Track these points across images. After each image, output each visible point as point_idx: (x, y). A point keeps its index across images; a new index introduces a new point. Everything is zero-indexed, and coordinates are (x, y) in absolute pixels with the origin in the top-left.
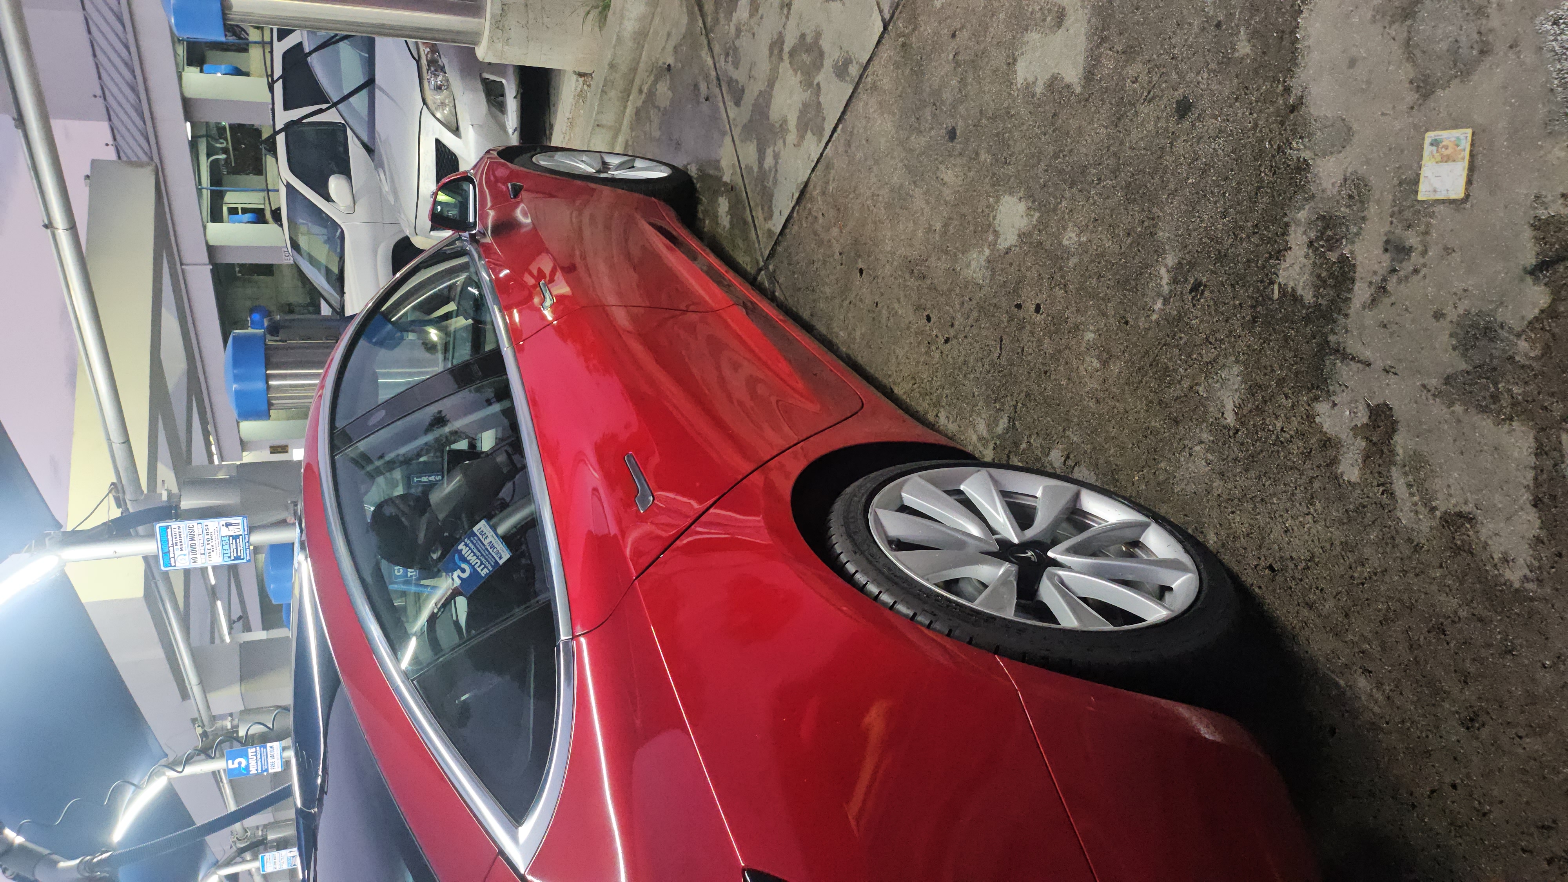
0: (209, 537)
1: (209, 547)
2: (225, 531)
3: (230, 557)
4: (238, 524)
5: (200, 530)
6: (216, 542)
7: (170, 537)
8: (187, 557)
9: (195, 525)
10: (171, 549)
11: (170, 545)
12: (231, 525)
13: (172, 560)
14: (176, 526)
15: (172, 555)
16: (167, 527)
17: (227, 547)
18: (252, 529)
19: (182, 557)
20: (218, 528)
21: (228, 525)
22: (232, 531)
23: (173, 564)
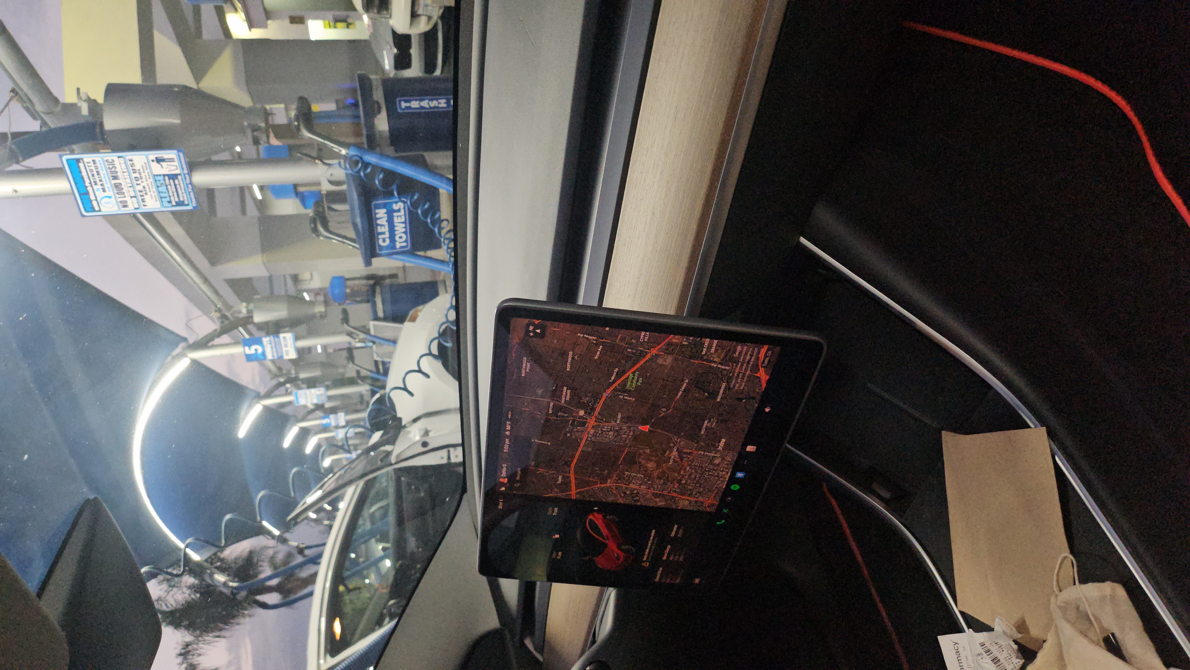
0: (137, 175)
1: (140, 188)
2: (157, 169)
3: (170, 202)
4: (172, 160)
5: (123, 166)
6: (147, 182)
7: (84, 173)
8: (113, 199)
9: (116, 159)
10: (89, 189)
11: (87, 184)
12: (163, 160)
13: (95, 203)
14: (90, 160)
15: (92, 197)
16: (78, 161)
17: (163, 189)
18: (192, 166)
19: (107, 200)
20: (147, 166)
21: (159, 160)
22: (166, 169)
23: (97, 209)
